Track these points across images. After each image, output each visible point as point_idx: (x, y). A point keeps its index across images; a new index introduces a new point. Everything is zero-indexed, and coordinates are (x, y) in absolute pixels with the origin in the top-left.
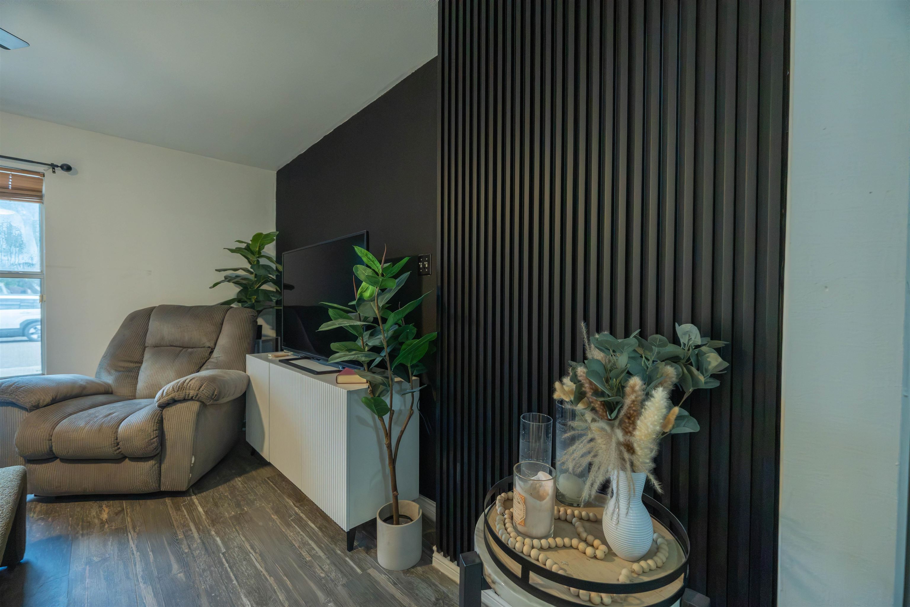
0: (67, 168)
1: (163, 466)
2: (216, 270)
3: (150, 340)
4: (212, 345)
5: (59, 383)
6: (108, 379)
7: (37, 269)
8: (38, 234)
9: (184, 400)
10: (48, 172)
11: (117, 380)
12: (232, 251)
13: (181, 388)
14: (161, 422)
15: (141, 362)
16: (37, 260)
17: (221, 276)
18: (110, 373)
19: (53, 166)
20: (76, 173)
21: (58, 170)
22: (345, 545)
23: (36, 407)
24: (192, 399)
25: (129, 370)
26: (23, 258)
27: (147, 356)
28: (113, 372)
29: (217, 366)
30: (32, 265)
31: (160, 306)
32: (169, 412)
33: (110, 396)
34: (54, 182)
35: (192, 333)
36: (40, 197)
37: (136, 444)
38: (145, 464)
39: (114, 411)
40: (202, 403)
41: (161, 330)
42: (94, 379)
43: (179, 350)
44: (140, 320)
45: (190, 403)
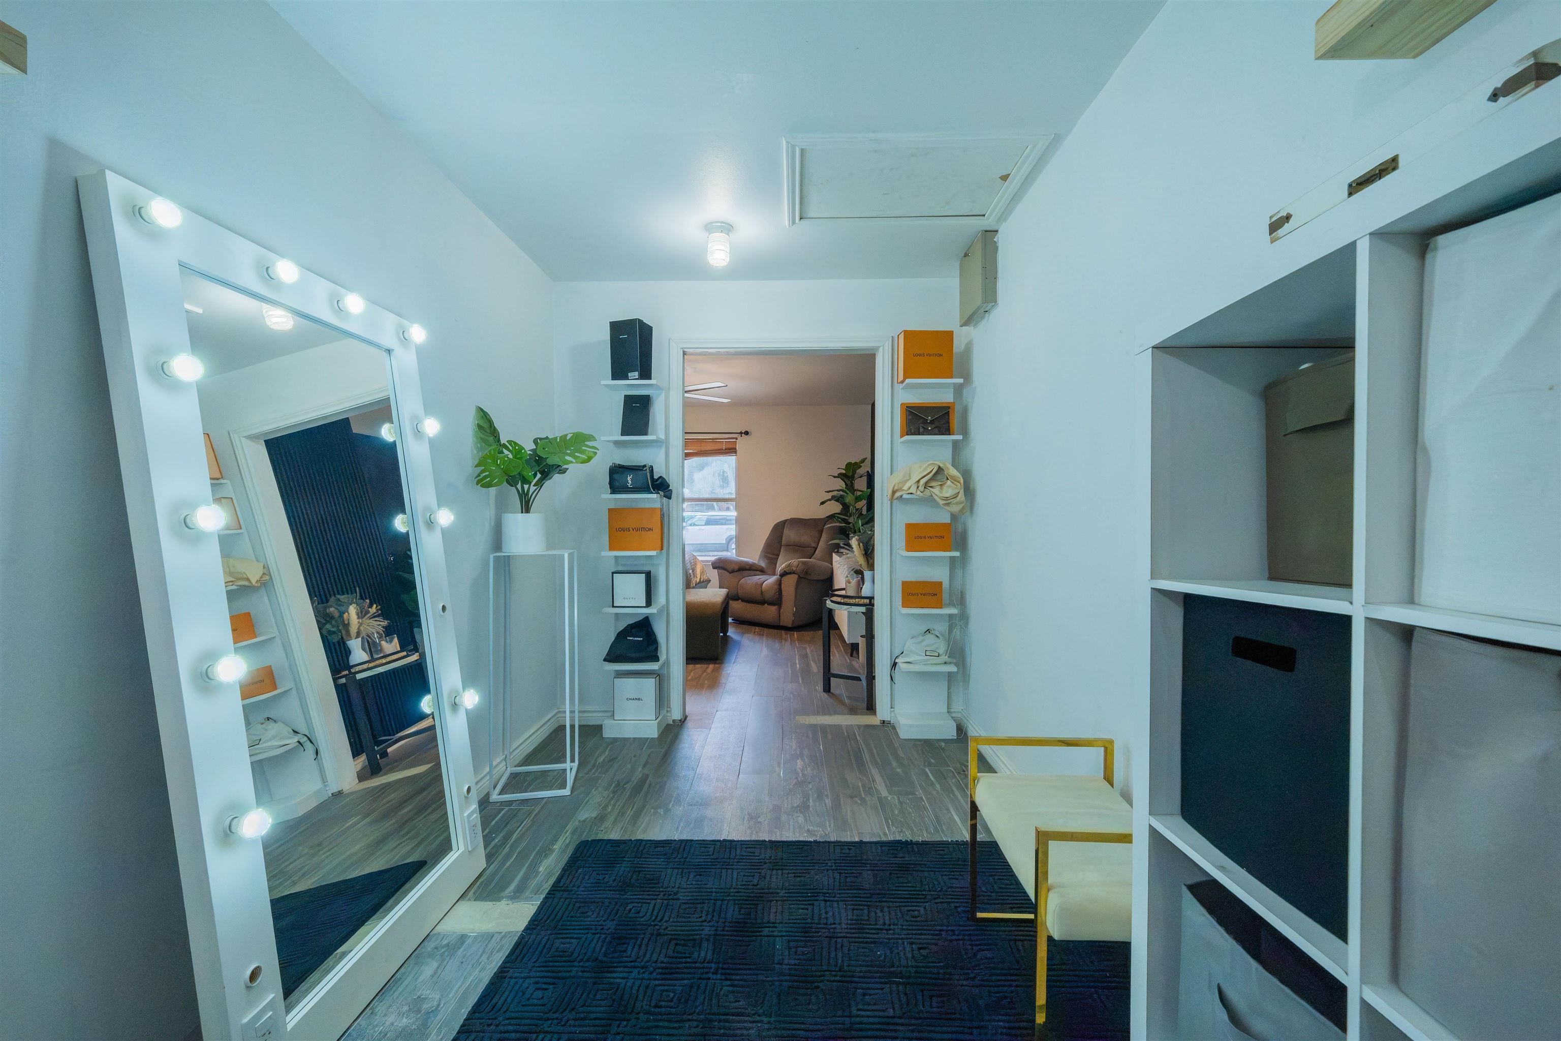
0: (747, 433)
1: (781, 610)
2: (827, 492)
3: (783, 542)
4: (815, 546)
5: (742, 562)
6: (763, 564)
7: (734, 496)
8: (735, 475)
9: (790, 573)
10: (739, 438)
11: (768, 565)
12: (835, 477)
13: (789, 565)
14: (781, 581)
15: (779, 556)
16: (734, 491)
17: (829, 496)
18: (764, 561)
19: (741, 433)
20: (751, 434)
21: (743, 435)
22: (849, 655)
23: (733, 572)
24: (794, 573)
25: (772, 559)
26: (728, 490)
27: (783, 551)
28: (765, 559)
29: (815, 559)
30: (732, 494)
31: (791, 519)
32: (785, 579)
33: (762, 571)
34: (742, 444)
35: (805, 537)
36: (736, 452)
37: (769, 595)
38: (774, 608)
39: (763, 577)
40: (799, 576)
41: (790, 535)
42: (756, 562)
43: (798, 548)
44: (780, 528)
45: (793, 575)
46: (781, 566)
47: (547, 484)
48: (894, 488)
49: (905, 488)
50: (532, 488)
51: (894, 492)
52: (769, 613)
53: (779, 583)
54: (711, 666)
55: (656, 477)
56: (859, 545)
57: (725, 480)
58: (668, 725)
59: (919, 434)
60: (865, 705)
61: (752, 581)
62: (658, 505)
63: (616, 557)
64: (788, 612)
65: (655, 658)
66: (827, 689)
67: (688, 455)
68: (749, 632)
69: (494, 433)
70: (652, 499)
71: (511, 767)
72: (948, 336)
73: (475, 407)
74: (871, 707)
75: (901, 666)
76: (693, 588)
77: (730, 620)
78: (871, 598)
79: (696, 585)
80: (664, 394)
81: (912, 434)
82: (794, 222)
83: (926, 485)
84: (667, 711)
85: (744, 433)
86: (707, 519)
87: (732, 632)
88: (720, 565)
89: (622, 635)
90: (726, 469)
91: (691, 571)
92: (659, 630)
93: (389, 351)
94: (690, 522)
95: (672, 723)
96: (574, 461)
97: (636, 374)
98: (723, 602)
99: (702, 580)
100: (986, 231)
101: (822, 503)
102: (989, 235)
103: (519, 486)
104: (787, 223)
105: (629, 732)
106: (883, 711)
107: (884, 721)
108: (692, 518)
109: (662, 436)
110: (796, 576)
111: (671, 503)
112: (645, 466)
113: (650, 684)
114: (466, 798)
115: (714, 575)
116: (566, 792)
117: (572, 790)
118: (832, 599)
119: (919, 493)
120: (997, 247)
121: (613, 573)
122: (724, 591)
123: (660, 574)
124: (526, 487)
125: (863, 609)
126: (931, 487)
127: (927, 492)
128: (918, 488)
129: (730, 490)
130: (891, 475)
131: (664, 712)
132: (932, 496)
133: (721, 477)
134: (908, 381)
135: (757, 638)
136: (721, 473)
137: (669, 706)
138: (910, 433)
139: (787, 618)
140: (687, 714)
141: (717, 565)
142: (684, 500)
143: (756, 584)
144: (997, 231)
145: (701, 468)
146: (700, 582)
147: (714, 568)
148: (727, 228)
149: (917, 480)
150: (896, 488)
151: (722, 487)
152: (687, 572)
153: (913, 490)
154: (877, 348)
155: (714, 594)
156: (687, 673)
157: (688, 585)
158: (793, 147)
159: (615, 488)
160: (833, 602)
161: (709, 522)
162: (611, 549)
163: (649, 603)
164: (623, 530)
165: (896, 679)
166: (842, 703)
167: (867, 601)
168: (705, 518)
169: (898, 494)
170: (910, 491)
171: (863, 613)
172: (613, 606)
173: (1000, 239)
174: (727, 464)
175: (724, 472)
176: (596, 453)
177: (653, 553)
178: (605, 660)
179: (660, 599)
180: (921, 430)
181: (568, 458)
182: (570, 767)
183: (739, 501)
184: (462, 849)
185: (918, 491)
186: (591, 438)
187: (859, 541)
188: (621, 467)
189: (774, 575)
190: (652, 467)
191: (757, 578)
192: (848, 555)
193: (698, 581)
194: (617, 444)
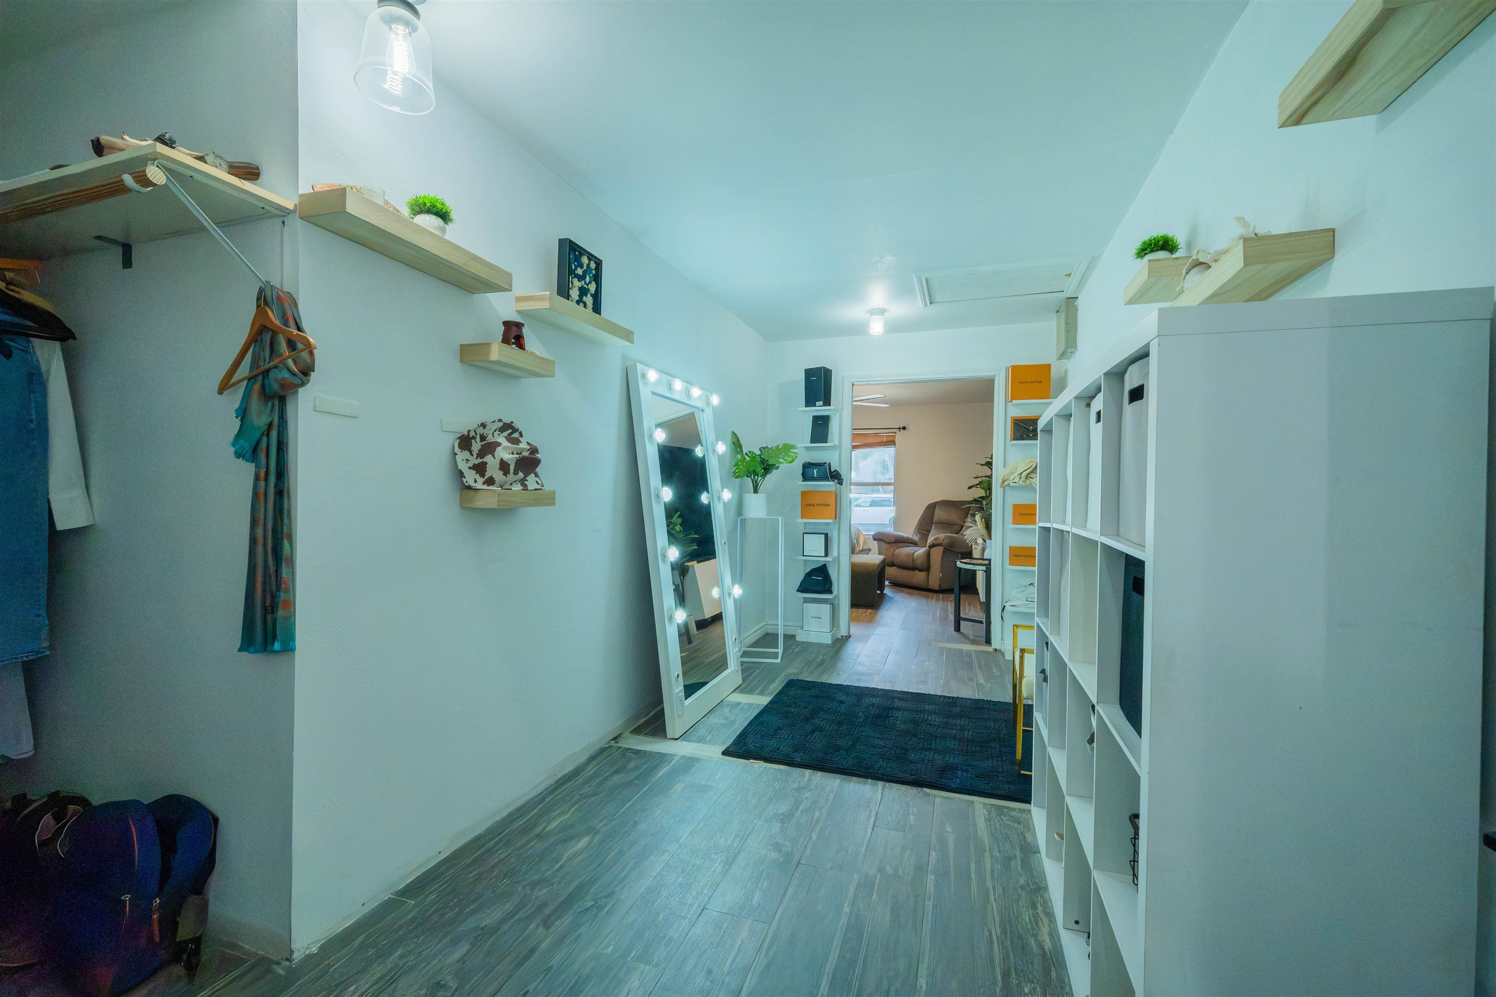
0: (904, 428)
1: (930, 576)
2: (974, 478)
3: (934, 520)
4: (962, 524)
5: (898, 536)
6: (916, 538)
7: (892, 481)
8: (894, 463)
9: (937, 545)
10: (898, 432)
11: (920, 539)
12: (982, 465)
13: (936, 539)
14: (929, 552)
15: (929, 531)
16: (892, 477)
17: (977, 481)
18: (917, 535)
19: (900, 428)
20: (908, 429)
21: (901, 430)
23: (889, 543)
24: (940, 545)
25: (924, 533)
26: (887, 476)
27: (933, 527)
28: (918, 534)
29: (961, 535)
30: (890, 479)
31: (941, 501)
32: (934, 550)
33: (915, 544)
34: (900, 437)
35: (952, 516)
36: (895, 444)
37: (919, 562)
38: (923, 574)
39: (916, 548)
40: (945, 548)
41: (939, 514)
42: (910, 536)
43: (946, 525)
44: (931, 508)
45: (940, 547)
46: (930, 539)
47: (768, 476)
48: (1004, 477)
49: (1011, 479)
50: (760, 478)
51: (1004, 481)
52: (919, 577)
53: (928, 555)
54: (870, 611)
55: (832, 470)
56: (982, 520)
57: (885, 468)
58: (838, 639)
59: (1023, 439)
60: (984, 640)
61: (905, 551)
62: (834, 489)
63: (805, 523)
64: (935, 578)
65: (830, 591)
66: (958, 628)
67: (854, 447)
68: (902, 592)
69: (740, 446)
70: (830, 485)
71: (744, 647)
72: (1046, 368)
73: (731, 432)
74: (988, 642)
75: (1008, 608)
76: (857, 554)
77: (887, 583)
78: (990, 560)
79: (859, 552)
80: (838, 414)
81: (1017, 440)
82: (926, 305)
83: (1027, 477)
84: (838, 630)
85: (902, 428)
86: (872, 501)
87: (887, 591)
88: (879, 538)
89: (809, 575)
90: (887, 458)
91: (855, 541)
92: (833, 573)
93: (703, 411)
94: (855, 503)
95: (840, 637)
96: (784, 462)
97: (821, 403)
98: (879, 565)
99: (864, 549)
100: (1069, 298)
101: (970, 488)
102: (1072, 300)
103: (752, 477)
104: (921, 306)
105: (812, 638)
106: (996, 642)
107: (996, 649)
108: (857, 499)
109: (837, 443)
110: (942, 548)
111: (842, 488)
112: (826, 463)
113: (827, 608)
114: (735, 643)
115: (874, 545)
116: (778, 661)
117: (781, 660)
118: (962, 561)
119: (1021, 482)
120: (1077, 309)
121: (804, 533)
122: (882, 557)
123: (834, 535)
124: (756, 477)
125: (984, 568)
126: (1031, 478)
127: (1028, 482)
128: (1020, 478)
129: (890, 476)
130: (1004, 467)
131: (835, 629)
132: (1031, 484)
133: (881, 465)
134: (1014, 402)
135: (907, 596)
136: (882, 462)
137: (838, 626)
138: (1015, 439)
139: (934, 583)
140: (851, 634)
141: (877, 537)
142: (851, 484)
143: (908, 555)
144: (1078, 298)
145: (866, 457)
146: (862, 550)
147: (874, 540)
148: (882, 312)
149: (1021, 472)
150: (1004, 479)
151: (883, 473)
152: (852, 541)
153: (1016, 480)
154: (994, 376)
155: (874, 558)
156: (851, 613)
157: (853, 551)
158: (921, 279)
159: (806, 477)
160: (961, 562)
161: (874, 504)
162: (802, 517)
163: (826, 555)
164: (810, 505)
165: (1005, 619)
166: (969, 639)
167: (987, 562)
168: (870, 500)
169: (1006, 483)
170: (1014, 481)
171: (984, 571)
172: (804, 556)
173: (1080, 303)
174: (887, 454)
175: (884, 461)
176: (796, 457)
177: (830, 521)
178: (798, 591)
179: (834, 552)
180: (1025, 436)
181: (780, 460)
182: (780, 650)
183: (897, 485)
184: (733, 668)
185: (1020, 481)
186: (793, 447)
187: (982, 517)
188: (810, 464)
189: (926, 547)
190: (830, 463)
191: (909, 550)
192: (973, 528)
193: (861, 549)
194: (807, 448)
